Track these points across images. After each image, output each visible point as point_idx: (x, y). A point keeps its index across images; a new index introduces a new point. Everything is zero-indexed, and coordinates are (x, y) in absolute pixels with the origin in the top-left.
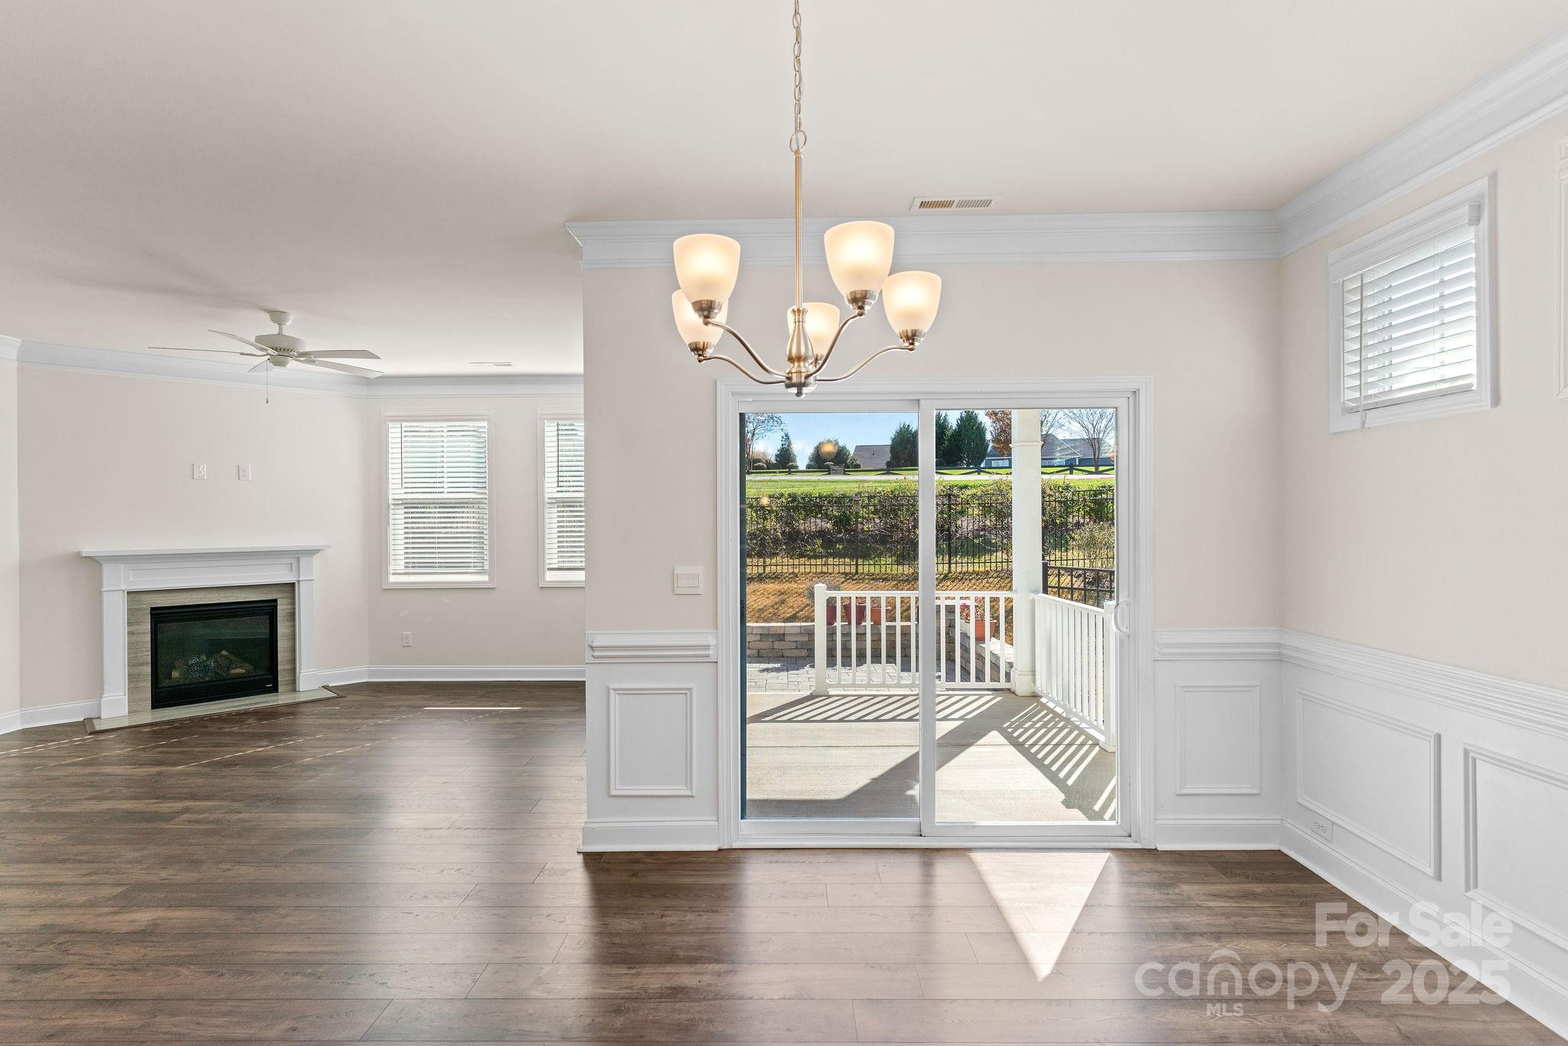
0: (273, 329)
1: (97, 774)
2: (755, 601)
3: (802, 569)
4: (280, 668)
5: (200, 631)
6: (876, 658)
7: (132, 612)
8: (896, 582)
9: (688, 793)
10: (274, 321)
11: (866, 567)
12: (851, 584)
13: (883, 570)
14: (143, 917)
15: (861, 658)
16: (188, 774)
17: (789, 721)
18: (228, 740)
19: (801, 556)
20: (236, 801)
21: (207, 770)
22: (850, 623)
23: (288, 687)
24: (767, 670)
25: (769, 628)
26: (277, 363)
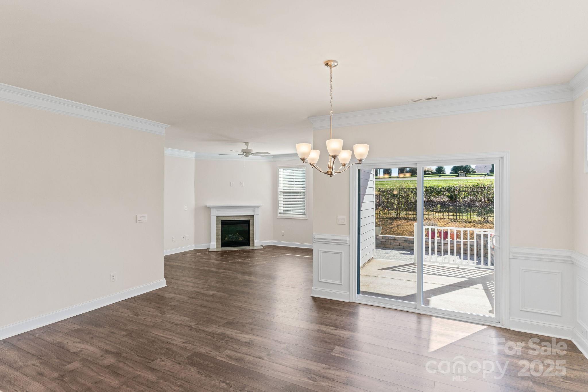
0: (245, 147)
1: (207, 261)
2: (410, 228)
3: (432, 216)
4: (250, 239)
5: (233, 227)
6: (452, 253)
7: (217, 221)
8: (474, 224)
9: (341, 284)
10: (246, 145)
11: (462, 217)
12: (454, 224)
13: (469, 218)
14: (212, 292)
15: (446, 252)
16: (226, 264)
17: (399, 271)
18: (236, 257)
19: (432, 211)
20: (234, 271)
21: (230, 264)
22: (441, 239)
23: (253, 245)
24: (404, 254)
25: (407, 238)
26: (247, 156)
